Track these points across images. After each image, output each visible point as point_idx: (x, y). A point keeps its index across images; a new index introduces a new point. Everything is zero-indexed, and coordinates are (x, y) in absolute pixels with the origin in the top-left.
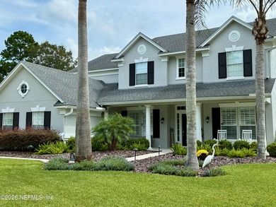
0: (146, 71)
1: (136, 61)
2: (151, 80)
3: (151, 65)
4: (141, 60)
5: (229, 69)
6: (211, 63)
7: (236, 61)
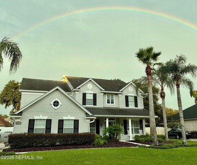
0: (92, 98)
1: (87, 92)
2: (95, 103)
3: (95, 95)
4: (90, 92)
5: (129, 103)
6: (122, 99)
7: (131, 100)
